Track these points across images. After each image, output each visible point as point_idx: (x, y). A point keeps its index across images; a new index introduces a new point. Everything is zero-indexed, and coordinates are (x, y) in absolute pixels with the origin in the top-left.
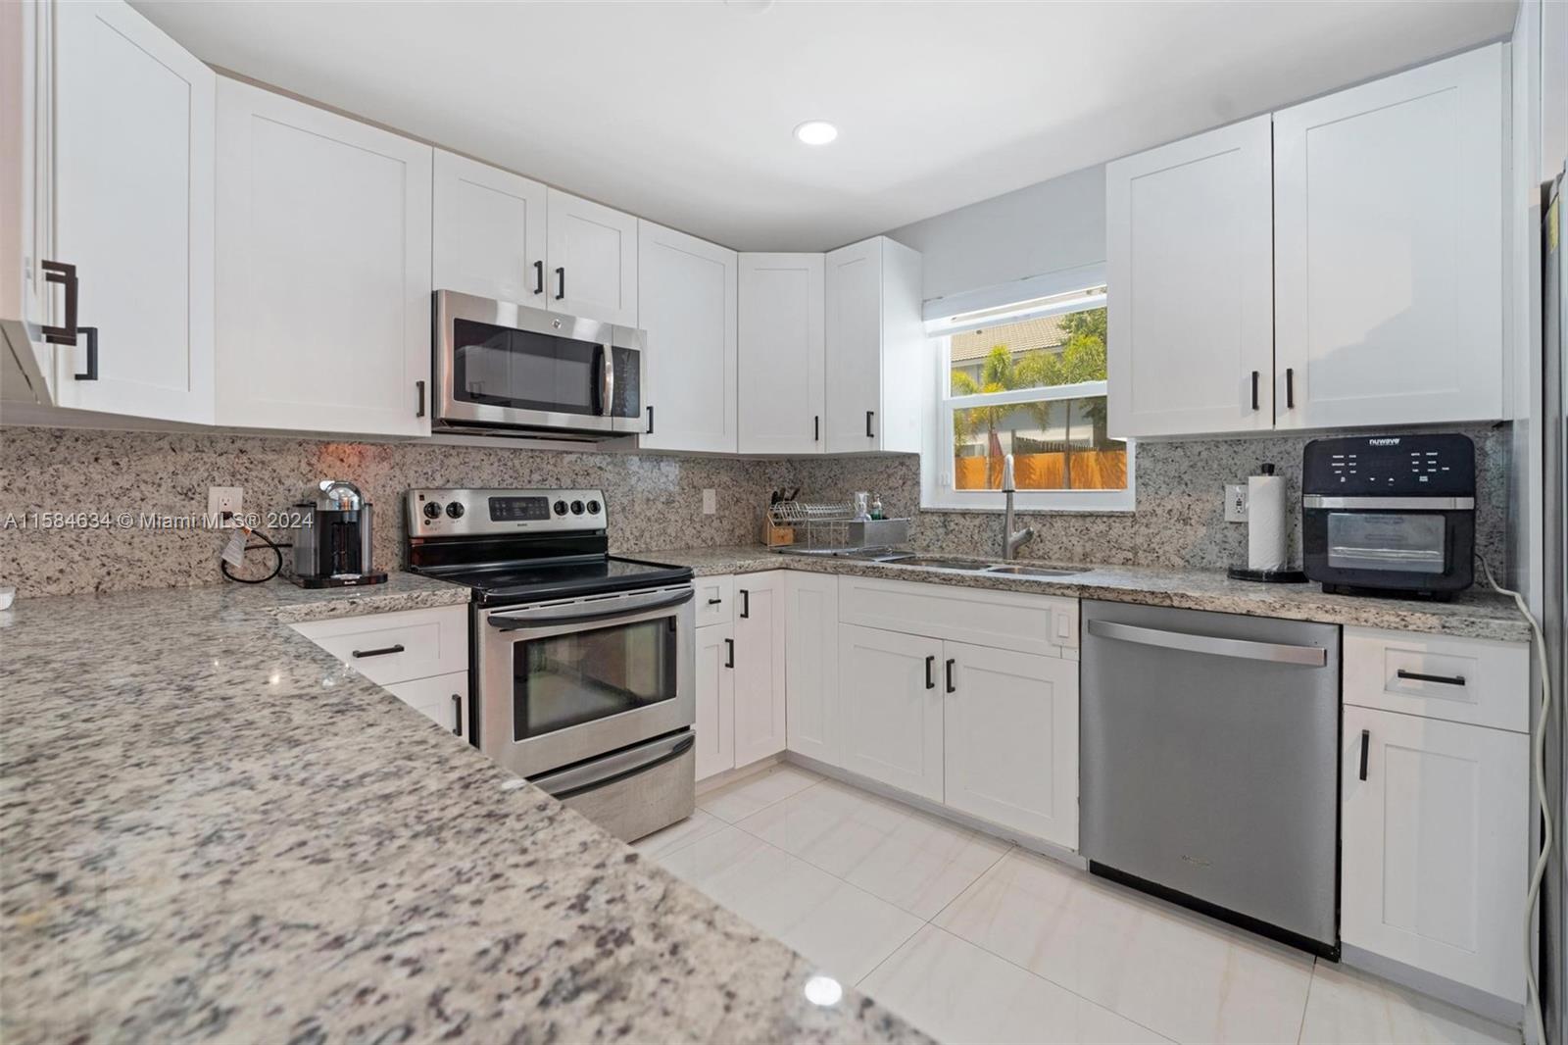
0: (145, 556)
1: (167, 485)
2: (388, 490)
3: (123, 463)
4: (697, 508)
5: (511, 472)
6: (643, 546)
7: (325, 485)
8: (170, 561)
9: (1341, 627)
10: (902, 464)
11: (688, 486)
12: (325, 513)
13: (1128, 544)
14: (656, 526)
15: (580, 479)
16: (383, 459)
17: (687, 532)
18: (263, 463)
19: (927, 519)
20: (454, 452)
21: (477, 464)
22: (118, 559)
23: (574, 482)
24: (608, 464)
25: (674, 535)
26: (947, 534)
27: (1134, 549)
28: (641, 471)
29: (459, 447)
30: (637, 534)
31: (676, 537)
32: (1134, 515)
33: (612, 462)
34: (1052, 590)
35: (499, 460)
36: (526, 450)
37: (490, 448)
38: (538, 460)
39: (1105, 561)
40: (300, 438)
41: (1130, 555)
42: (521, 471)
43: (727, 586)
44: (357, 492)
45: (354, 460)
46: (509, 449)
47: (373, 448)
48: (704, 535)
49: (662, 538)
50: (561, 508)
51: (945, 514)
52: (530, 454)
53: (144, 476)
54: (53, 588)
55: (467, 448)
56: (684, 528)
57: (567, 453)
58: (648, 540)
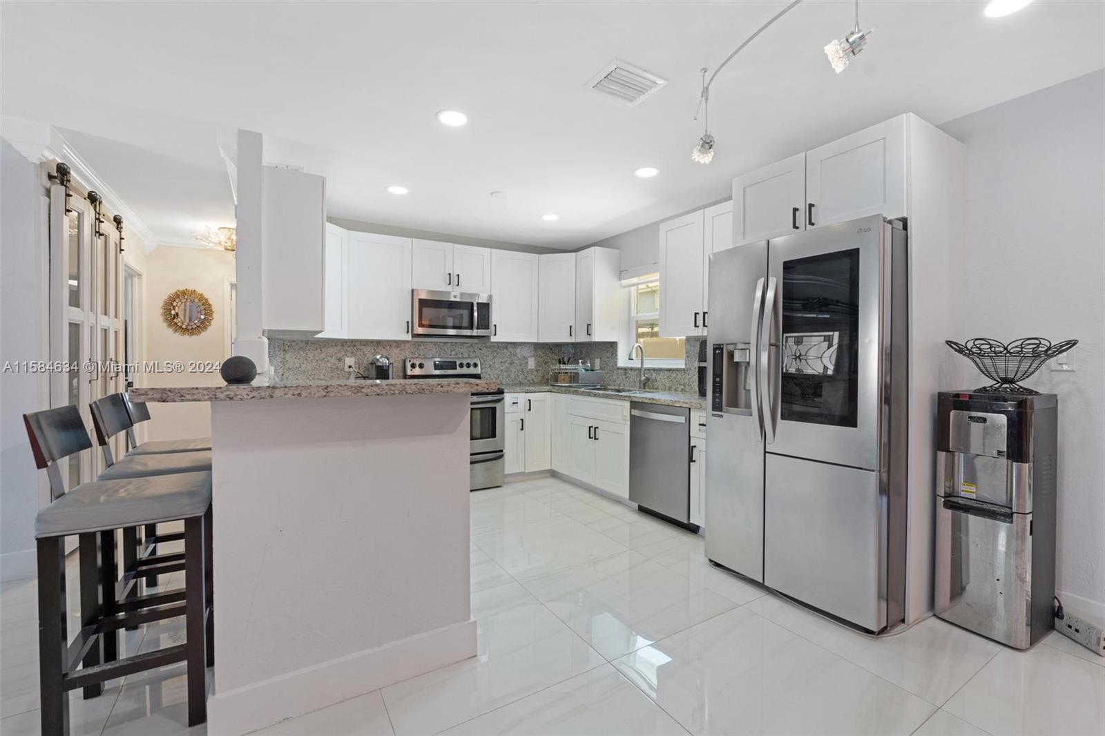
0: (328, 379)
1: (334, 357)
2: (399, 359)
3: (323, 350)
4: (525, 366)
5: (443, 352)
7: (378, 357)
9: (690, 409)
10: (612, 346)
12: (378, 366)
13: (682, 383)
14: (505, 374)
15: (471, 354)
16: (397, 348)
18: (360, 349)
19: (620, 371)
20: (422, 344)
21: (431, 348)
23: (469, 355)
24: (483, 348)
25: (513, 377)
26: (626, 378)
27: (684, 385)
28: (499, 350)
29: (424, 342)
30: (496, 377)
31: (515, 379)
32: (684, 369)
33: (485, 346)
34: (622, 398)
35: (439, 347)
36: (449, 343)
37: (435, 342)
38: (454, 346)
39: (676, 390)
40: (373, 342)
41: (683, 387)
42: (447, 351)
43: (522, 398)
44: (388, 359)
45: (388, 348)
46: (443, 342)
48: (528, 378)
49: (508, 379)
50: (461, 365)
51: (625, 369)
52: (451, 344)
53: (328, 354)
55: (427, 342)
56: (519, 374)
57: (466, 343)
58: (501, 379)
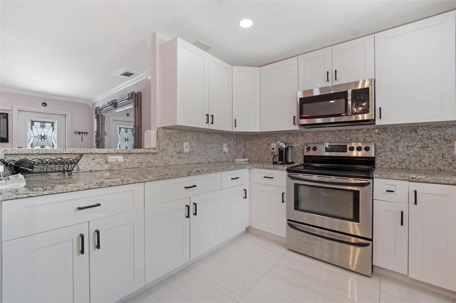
0: (263, 156)
1: (266, 143)
3: (261, 139)
4: (449, 151)
5: (338, 137)
6: (404, 166)
8: (266, 157)
11: (440, 139)
15: (367, 138)
16: (302, 136)
17: (439, 163)
18: (279, 138)
20: (320, 133)
21: (327, 135)
22: (260, 156)
23: (365, 140)
24: (382, 132)
25: (427, 163)
28: (403, 134)
29: (322, 131)
30: (400, 161)
31: (430, 164)
33: (385, 131)
35: (334, 134)
36: (344, 130)
37: (331, 131)
38: (349, 133)
40: (285, 132)
42: (342, 137)
43: (403, 187)
46: (338, 130)
47: (300, 133)
48: (454, 165)
49: (418, 164)
50: (352, 149)
52: (346, 131)
53: (263, 142)
54: (254, 160)
55: (324, 131)
56: (436, 160)
57: (361, 129)
58: (408, 164)
